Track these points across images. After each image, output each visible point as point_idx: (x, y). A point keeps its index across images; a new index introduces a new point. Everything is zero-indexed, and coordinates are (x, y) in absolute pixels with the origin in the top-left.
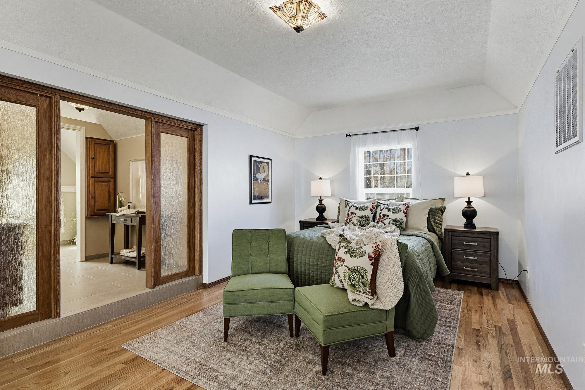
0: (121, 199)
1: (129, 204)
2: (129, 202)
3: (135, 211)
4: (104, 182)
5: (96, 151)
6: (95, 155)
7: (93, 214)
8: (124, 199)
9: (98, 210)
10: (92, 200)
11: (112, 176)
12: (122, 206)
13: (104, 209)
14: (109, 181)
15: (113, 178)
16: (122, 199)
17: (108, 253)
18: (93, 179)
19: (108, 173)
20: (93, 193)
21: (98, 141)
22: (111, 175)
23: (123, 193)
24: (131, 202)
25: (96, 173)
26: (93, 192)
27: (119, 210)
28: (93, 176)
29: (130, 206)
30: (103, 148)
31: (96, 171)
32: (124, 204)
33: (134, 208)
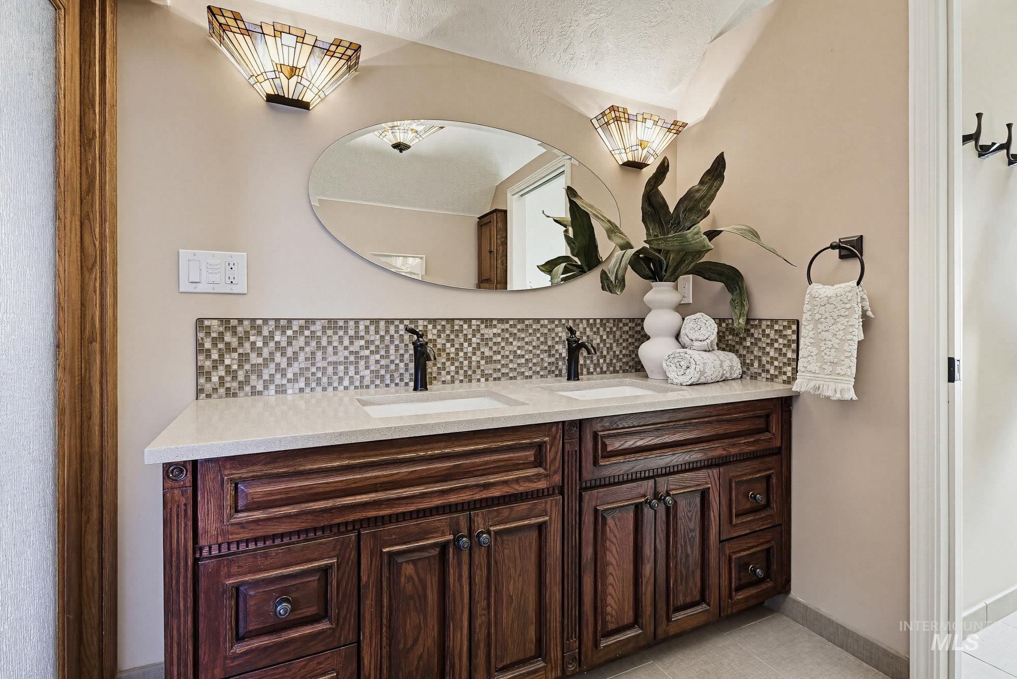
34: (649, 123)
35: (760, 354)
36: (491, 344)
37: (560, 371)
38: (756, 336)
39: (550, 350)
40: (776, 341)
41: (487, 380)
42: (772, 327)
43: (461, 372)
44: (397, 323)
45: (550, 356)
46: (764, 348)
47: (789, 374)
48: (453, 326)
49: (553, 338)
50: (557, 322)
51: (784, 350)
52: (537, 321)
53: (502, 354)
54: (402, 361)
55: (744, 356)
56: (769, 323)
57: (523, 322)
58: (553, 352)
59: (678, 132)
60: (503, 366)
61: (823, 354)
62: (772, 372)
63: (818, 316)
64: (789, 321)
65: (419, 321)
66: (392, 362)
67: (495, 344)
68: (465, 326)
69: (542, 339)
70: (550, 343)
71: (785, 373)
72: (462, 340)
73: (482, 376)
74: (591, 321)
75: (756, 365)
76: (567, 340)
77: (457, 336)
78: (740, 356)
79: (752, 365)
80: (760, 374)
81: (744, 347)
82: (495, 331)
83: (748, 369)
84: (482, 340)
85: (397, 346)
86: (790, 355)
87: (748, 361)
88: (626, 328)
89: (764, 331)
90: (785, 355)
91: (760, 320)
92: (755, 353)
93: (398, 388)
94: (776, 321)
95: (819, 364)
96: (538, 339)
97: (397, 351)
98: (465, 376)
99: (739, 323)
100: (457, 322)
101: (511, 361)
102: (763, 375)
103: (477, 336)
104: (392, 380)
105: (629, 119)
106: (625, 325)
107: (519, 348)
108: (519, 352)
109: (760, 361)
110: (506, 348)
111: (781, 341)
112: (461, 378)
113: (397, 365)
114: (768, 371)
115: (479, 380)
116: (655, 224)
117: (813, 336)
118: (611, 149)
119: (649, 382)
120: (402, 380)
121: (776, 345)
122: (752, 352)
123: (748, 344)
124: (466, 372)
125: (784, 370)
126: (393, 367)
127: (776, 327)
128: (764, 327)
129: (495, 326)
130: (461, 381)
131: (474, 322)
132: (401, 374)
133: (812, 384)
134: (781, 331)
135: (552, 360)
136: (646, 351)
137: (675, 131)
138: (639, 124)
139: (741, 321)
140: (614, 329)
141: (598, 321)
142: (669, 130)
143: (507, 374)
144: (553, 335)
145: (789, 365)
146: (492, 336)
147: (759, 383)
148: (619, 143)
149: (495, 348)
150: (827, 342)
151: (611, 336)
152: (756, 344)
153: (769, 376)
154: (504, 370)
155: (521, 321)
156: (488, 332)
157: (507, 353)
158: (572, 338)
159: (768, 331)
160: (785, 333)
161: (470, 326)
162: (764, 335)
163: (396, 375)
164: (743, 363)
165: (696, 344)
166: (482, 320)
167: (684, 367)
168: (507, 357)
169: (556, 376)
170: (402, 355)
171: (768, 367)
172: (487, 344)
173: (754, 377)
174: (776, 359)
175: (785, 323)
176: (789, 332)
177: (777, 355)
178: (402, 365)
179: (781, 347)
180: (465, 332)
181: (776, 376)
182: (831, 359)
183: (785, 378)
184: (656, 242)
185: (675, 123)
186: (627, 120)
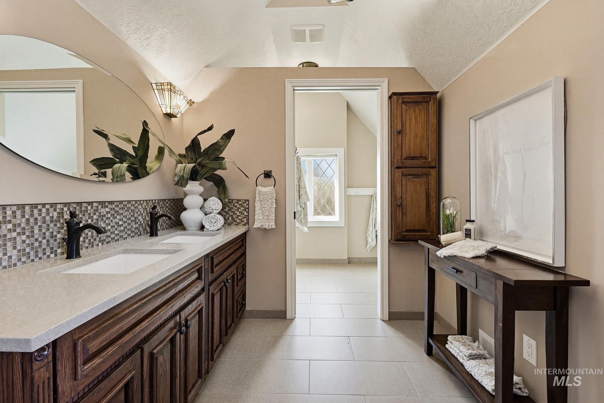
0: (448, 212)
1: (468, 226)
2: (467, 221)
3: (484, 248)
4: (417, 176)
5: (404, 117)
6: (402, 125)
7: (399, 237)
8: (455, 212)
9: (407, 231)
10: (398, 210)
11: (433, 164)
12: (451, 229)
13: (417, 228)
14: (427, 175)
15: (435, 167)
16: (451, 211)
17: (423, 313)
18: (400, 170)
19: (425, 158)
20: (399, 198)
21: (407, 98)
22: (432, 161)
23: (454, 199)
24: (474, 221)
25: (404, 159)
26: (399, 195)
27: (444, 238)
28: (400, 165)
29: (470, 230)
30: (417, 109)
31: (404, 156)
32: (457, 224)
33: (481, 235)
34: (182, 97)
35: (232, 214)
36: (105, 219)
37: (141, 232)
38: (230, 206)
39: (136, 220)
40: (240, 208)
41: (103, 244)
42: (238, 203)
43: (87, 241)
44: (40, 207)
45: (135, 224)
46: (234, 212)
47: (245, 221)
48: (81, 208)
49: (137, 212)
50: (138, 203)
51: (243, 212)
52: (129, 202)
53: (111, 225)
54: (44, 238)
55: (225, 215)
56: (236, 201)
57: (122, 203)
58: (137, 221)
59: (191, 105)
60: (112, 233)
61: (264, 213)
62: (238, 221)
63: (262, 199)
64: (245, 200)
65: (58, 205)
66: (37, 240)
67: (107, 219)
68: (89, 207)
69: (132, 214)
70: (136, 215)
71: (244, 221)
72: (87, 218)
73: (100, 241)
74: (154, 201)
75: (230, 219)
76: (150, 213)
77: (84, 215)
78: (222, 216)
79: (229, 219)
80: (232, 223)
81: (225, 212)
82: (107, 209)
83: (227, 221)
84: (100, 216)
85: (40, 226)
86: (245, 214)
87: (226, 218)
88: (167, 205)
89: (234, 204)
90: (244, 214)
91: (232, 200)
92: (230, 214)
93: (42, 261)
94: (240, 200)
95: (262, 217)
96: (130, 213)
97: (40, 230)
98: (89, 244)
99: (226, 201)
100: (84, 205)
101: (116, 229)
102: (234, 223)
103: (96, 214)
104: (37, 256)
105: (175, 92)
106: (167, 203)
107: (120, 220)
108: (120, 223)
109: (232, 217)
110: (113, 221)
111: (242, 208)
112: (87, 245)
113: (40, 242)
114: (236, 221)
115: (98, 245)
116: (191, 152)
117: (260, 206)
118: (160, 103)
119: (186, 232)
120: (44, 254)
121: (240, 210)
122: (229, 214)
123: (227, 210)
124: (90, 240)
125: (243, 220)
126: (36, 244)
127: (240, 203)
128: (234, 202)
129: (107, 207)
130: (87, 248)
131: (95, 204)
132: (44, 249)
133: (260, 224)
134: (242, 204)
135: (137, 225)
136: (185, 216)
137: (190, 104)
138: (178, 96)
139: (226, 200)
140: (163, 205)
141: (157, 201)
142: (188, 103)
143: (114, 238)
144: (137, 211)
145: (245, 218)
146: (105, 213)
147: (232, 227)
148: (167, 102)
149: (107, 222)
150: (265, 208)
151: (162, 209)
152: (231, 210)
153: (236, 223)
154: (112, 236)
155: (121, 202)
156: (104, 211)
157: (114, 224)
158: (154, 211)
159: (236, 204)
160: (243, 205)
161: (92, 207)
162: (234, 206)
163: (40, 250)
164: (225, 218)
165: (215, 211)
166: (99, 203)
167: (213, 223)
168: (114, 226)
169: (139, 235)
170: (44, 234)
171: (236, 219)
172: (102, 219)
173: (230, 224)
174: (240, 216)
175: (244, 201)
176: (245, 204)
177: (240, 214)
178: (44, 241)
179: (242, 211)
180: (89, 212)
181: (240, 223)
182: (267, 214)
183: (243, 223)
184: (210, 164)
185: (190, 100)
186: (174, 92)
